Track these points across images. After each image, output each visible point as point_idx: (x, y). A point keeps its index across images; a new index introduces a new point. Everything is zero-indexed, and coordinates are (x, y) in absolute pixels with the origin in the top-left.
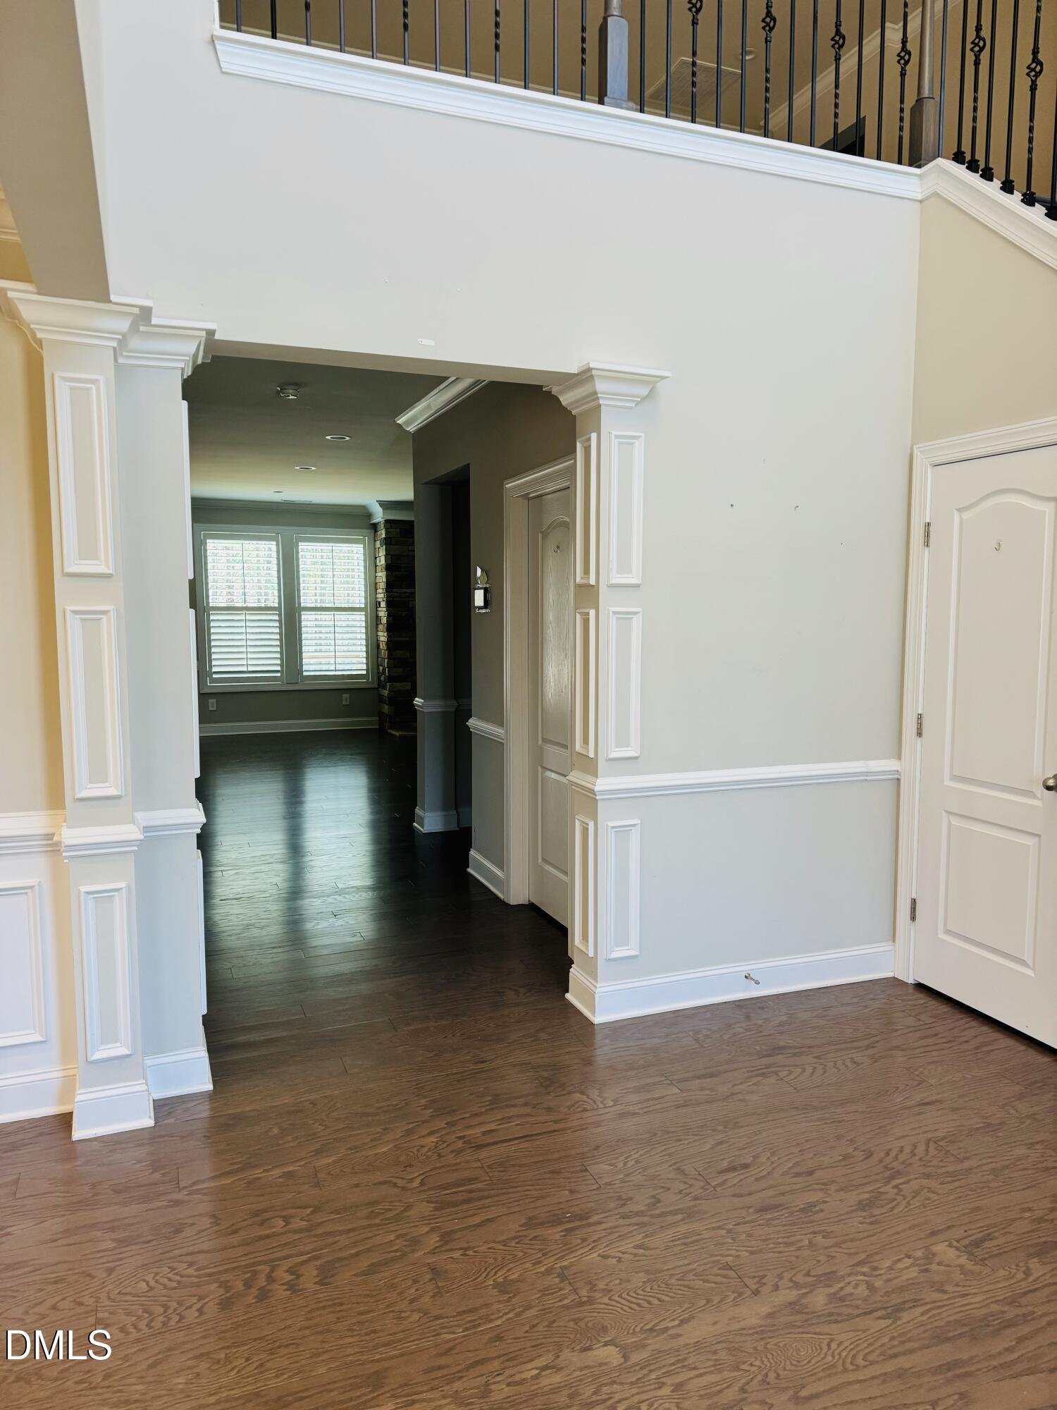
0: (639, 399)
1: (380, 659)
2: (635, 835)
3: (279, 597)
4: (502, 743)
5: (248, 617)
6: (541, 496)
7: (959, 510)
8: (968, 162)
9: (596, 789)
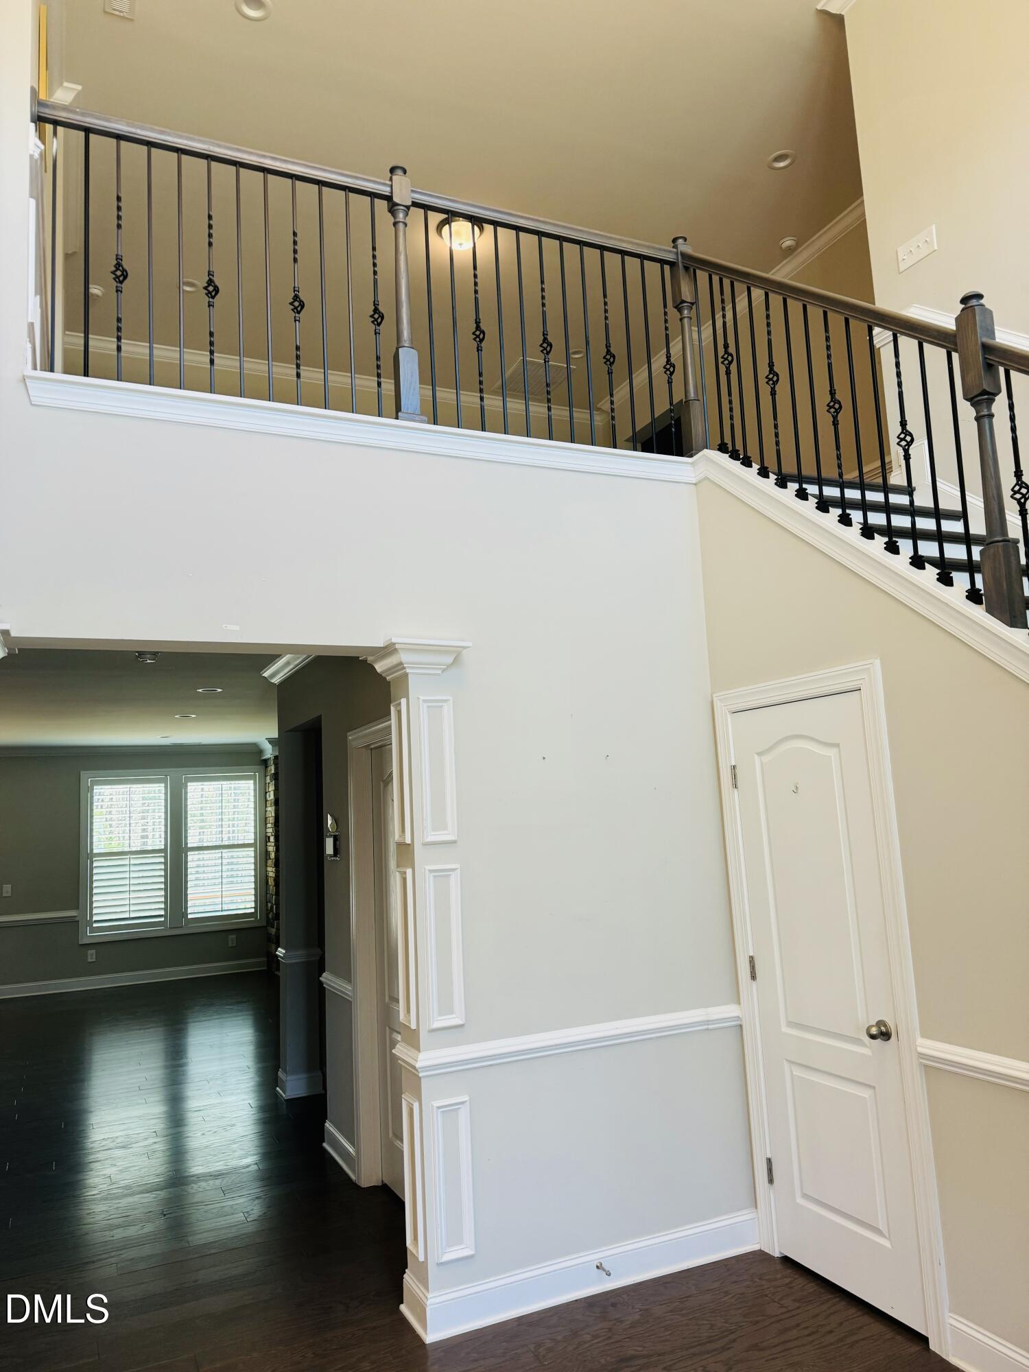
0: (445, 667)
1: (268, 895)
2: (464, 1115)
3: (166, 839)
4: (349, 1001)
5: (133, 862)
6: (381, 747)
7: (759, 754)
8: (731, 452)
9: (418, 1065)
